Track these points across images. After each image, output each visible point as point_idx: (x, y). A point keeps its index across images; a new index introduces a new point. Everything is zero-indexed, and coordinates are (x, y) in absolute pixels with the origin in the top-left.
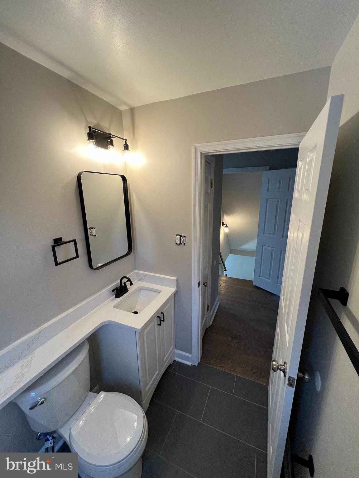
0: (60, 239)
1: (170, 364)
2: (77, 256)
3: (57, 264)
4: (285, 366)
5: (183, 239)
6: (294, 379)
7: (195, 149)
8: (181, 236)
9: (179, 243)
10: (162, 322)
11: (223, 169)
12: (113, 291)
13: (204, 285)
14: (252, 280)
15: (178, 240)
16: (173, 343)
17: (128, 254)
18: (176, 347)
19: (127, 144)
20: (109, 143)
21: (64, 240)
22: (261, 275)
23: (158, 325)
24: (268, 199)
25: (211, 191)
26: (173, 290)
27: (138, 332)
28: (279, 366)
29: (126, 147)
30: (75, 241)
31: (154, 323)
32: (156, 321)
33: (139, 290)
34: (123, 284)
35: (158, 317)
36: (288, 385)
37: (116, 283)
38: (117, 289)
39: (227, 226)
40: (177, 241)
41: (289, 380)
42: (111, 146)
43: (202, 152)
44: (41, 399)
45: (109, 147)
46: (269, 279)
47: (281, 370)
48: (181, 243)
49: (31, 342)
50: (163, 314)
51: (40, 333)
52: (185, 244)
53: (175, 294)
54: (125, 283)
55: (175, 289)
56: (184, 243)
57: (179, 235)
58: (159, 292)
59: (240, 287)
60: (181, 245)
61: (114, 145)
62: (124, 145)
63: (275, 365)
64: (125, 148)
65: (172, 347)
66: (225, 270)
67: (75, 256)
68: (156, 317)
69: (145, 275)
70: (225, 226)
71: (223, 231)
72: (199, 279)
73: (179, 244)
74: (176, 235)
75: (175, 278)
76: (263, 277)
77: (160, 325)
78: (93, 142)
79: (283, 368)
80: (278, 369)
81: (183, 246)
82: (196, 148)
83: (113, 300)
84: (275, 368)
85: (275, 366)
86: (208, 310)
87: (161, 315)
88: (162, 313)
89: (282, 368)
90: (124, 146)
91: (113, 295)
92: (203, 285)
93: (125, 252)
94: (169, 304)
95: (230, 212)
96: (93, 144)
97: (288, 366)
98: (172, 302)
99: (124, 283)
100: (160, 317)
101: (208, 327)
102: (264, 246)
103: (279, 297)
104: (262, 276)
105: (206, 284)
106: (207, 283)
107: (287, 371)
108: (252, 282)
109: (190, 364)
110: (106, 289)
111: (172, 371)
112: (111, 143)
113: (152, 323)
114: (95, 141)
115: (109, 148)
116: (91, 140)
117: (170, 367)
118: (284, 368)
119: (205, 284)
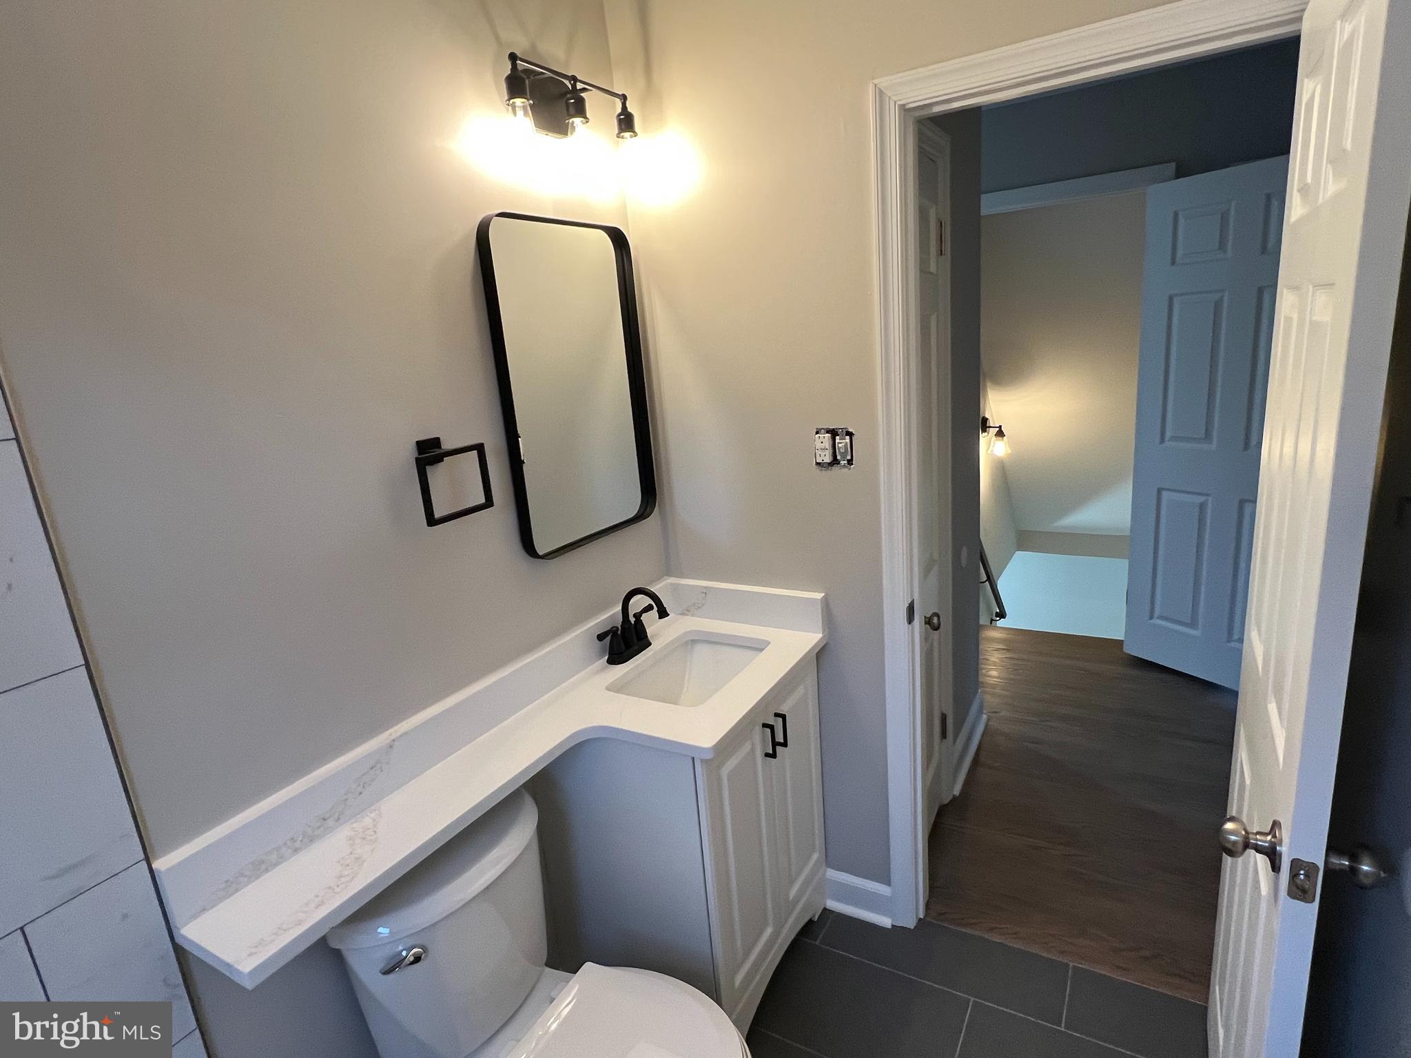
0: (436, 442)
1: (810, 922)
2: (489, 503)
3: (432, 521)
4: (1274, 836)
5: (842, 442)
6: (1311, 868)
7: (880, 95)
8: (833, 433)
9: (828, 459)
10: (779, 749)
11: (983, 196)
12: (601, 637)
13: (928, 626)
14: (1119, 635)
15: (824, 449)
16: (819, 841)
17: (642, 514)
18: (830, 860)
19: (629, 110)
20: (572, 110)
21: (447, 445)
22: (1157, 612)
23: (767, 755)
24: (1176, 301)
25: (941, 267)
26: (808, 639)
27: (702, 761)
28: (1251, 836)
29: (626, 122)
30: (480, 448)
31: (753, 745)
32: (758, 742)
33: (686, 643)
34: (632, 620)
35: (765, 725)
36: (1291, 894)
37: (609, 615)
38: (612, 632)
39: (1000, 433)
40: (823, 454)
41: (1294, 876)
42: (577, 121)
43: (904, 105)
44: (409, 950)
45: (573, 122)
46: (1193, 624)
47: (1259, 849)
48: (835, 461)
49: (368, 772)
50: (783, 717)
51: (391, 747)
52: (850, 462)
53: (821, 654)
54: (638, 616)
55: (821, 635)
56: (849, 458)
57: (828, 431)
58: (758, 647)
59: (1068, 662)
60: (835, 468)
61: (588, 116)
62: (620, 115)
63: (1232, 832)
64: (623, 127)
65: (815, 856)
66: (1002, 615)
67: (482, 500)
68: (758, 728)
69: (706, 591)
70: (993, 431)
71: (990, 450)
72: (912, 595)
73: (831, 464)
74: (817, 433)
75: (819, 596)
76: (1166, 619)
77: (773, 755)
78: (524, 108)
79: (1265, 842)
80: (1246, 846)
81: (846, 470)
82: (881, 92)
83: (603, 669)
84: (1235, 843)
85: (1233, 838)
86: (944, 735)
87: (776, 721)
88: (777, 715)
89: (1260, 841)
90: (620, 121)
91: (601, 656)
92: (925, 624)
93: (633, 510)
94: (800, 691)
95: (1011, 375)
96: (526, 114)
97: (1285, 834)
98: (811, 680)
99: (635, 615)
100: (772, 727)
101: (946, 802)
102: (1165, 494)
103: (1235, 694)
104: (1160, 617)
105: (935, 620)
106: (938, 617)
107: (1284, 849)
108: (1119, 644)
109: (885, 922)
110: (574, 634)
111: (817, 943)
112: (579, 109)
113: (747, 747)
114: (531, 102)
115: (574, 128)
116: (519, 101)
117: (808, 929)
118: (1270, 841)
119: (932, 623)
